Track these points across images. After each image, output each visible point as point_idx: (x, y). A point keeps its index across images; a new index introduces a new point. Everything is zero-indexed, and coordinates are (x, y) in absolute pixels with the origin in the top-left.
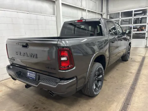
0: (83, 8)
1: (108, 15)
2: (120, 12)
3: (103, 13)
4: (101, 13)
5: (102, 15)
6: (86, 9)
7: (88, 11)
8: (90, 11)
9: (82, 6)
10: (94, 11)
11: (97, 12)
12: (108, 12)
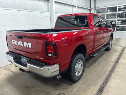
0: (74, 5)
1: (95, 10)
2: (106, 7)
3: (91, 8)
4: (89, 8)
5: (90, 10)
6: (75, 5)
7: (77, 7)
8: (79, 7)
9: (73, 3)
10: (83, 7)
11: (86, 8)
12: (96, 8)
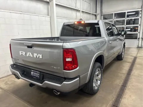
0: (78, 9)
1: (102, 15)
2: (114, 13)
3: (97, 13)
4: (95, 14)
5: (96, 16)
6: (80, 10)
7: (82, 11)
8: (84, 12)
9: (76, 7)
10: (88, 12)
11: (91, 13)
12: (102, 13)
